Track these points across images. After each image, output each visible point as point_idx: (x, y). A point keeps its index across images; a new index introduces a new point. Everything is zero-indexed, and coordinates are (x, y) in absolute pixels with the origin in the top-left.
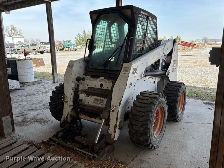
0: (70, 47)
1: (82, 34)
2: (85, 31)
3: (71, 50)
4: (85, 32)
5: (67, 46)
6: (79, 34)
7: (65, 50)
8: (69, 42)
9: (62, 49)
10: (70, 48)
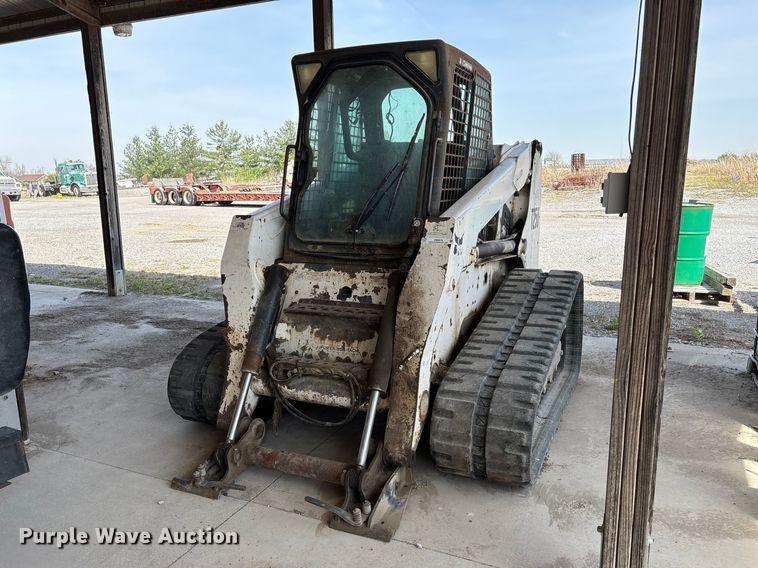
0: (78, 183)
1: (146, 141)
2: (155, 130)
3: (81, 195)
4: (155, 135)
5: (69, 181)
6: (136, 140)
7: (63, 195)
8: (75, 167)
9: (52, 189)
10: (78, 188)
